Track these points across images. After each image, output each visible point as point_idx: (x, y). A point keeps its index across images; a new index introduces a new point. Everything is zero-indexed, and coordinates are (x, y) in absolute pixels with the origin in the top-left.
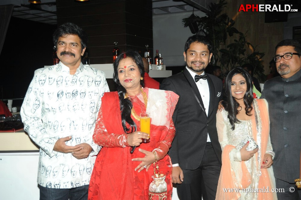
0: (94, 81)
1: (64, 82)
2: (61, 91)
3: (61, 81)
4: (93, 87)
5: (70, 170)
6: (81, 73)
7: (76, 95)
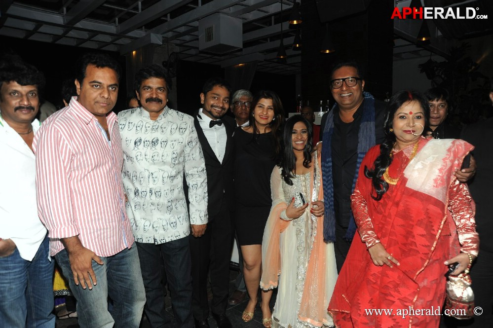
0: (178, 129)
1: (144, 128)
2: (139, 139)
3: (141, 127)
4: (177, 135)
5: (151, 225)
6: (163, 119)
7: (156, 143)
